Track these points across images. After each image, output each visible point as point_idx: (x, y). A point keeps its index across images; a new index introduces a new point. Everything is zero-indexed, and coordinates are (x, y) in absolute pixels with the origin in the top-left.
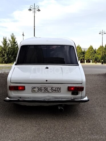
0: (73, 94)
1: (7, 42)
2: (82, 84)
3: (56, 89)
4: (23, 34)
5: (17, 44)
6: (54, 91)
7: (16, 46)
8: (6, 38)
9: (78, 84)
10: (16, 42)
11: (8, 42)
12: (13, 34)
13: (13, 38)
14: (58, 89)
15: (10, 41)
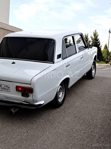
0: (23, 95)
1: (88, 39)
2: (30, 84)
3: (5, 87)
4: (110, 31)
5: (99, 42)
6: (3, 90)
7: (98, 44)
8: (88, 35)
9: (27, 84)
10: (98, 39)
11: (90, 39)
12: (96, 31)
13: (95, 35)
14: (7, 87)
15: (92, 38)
